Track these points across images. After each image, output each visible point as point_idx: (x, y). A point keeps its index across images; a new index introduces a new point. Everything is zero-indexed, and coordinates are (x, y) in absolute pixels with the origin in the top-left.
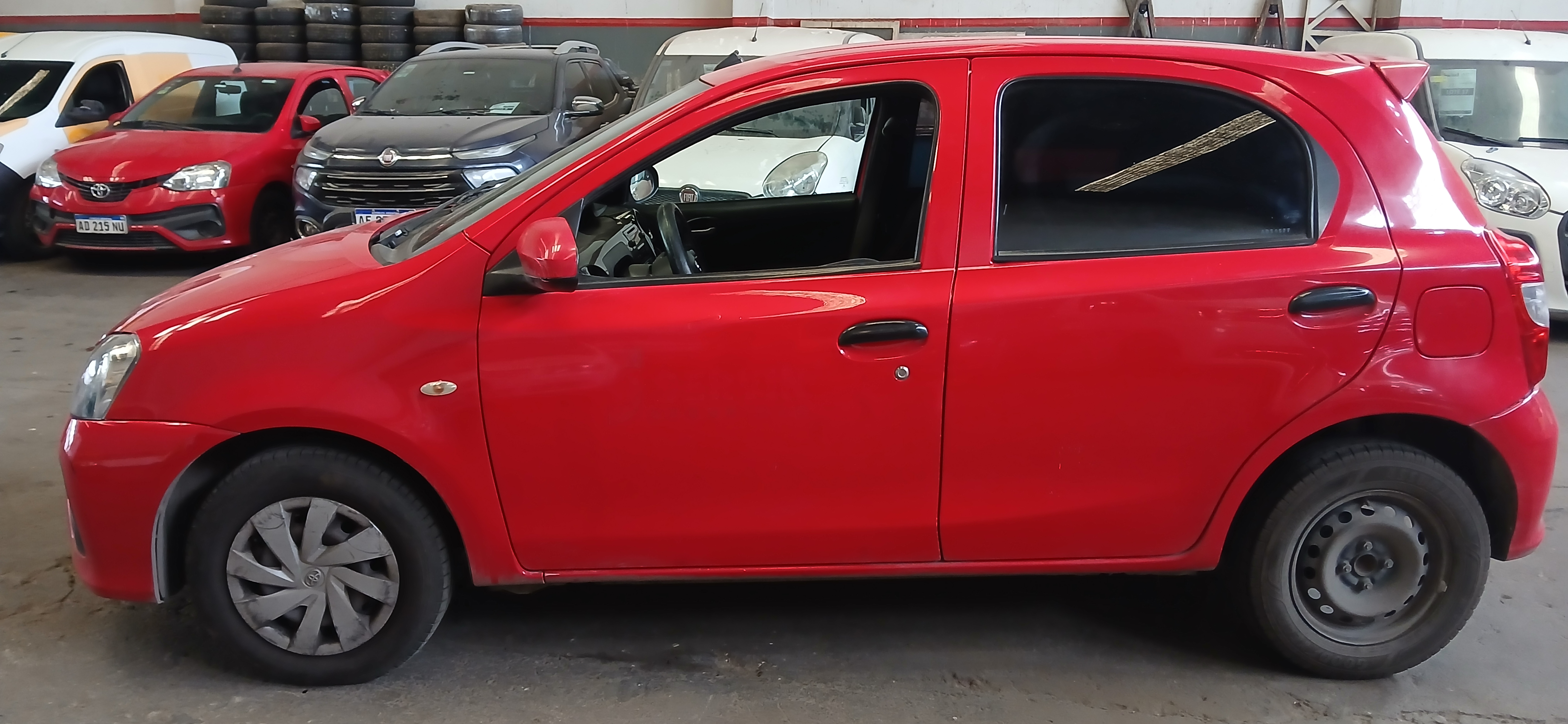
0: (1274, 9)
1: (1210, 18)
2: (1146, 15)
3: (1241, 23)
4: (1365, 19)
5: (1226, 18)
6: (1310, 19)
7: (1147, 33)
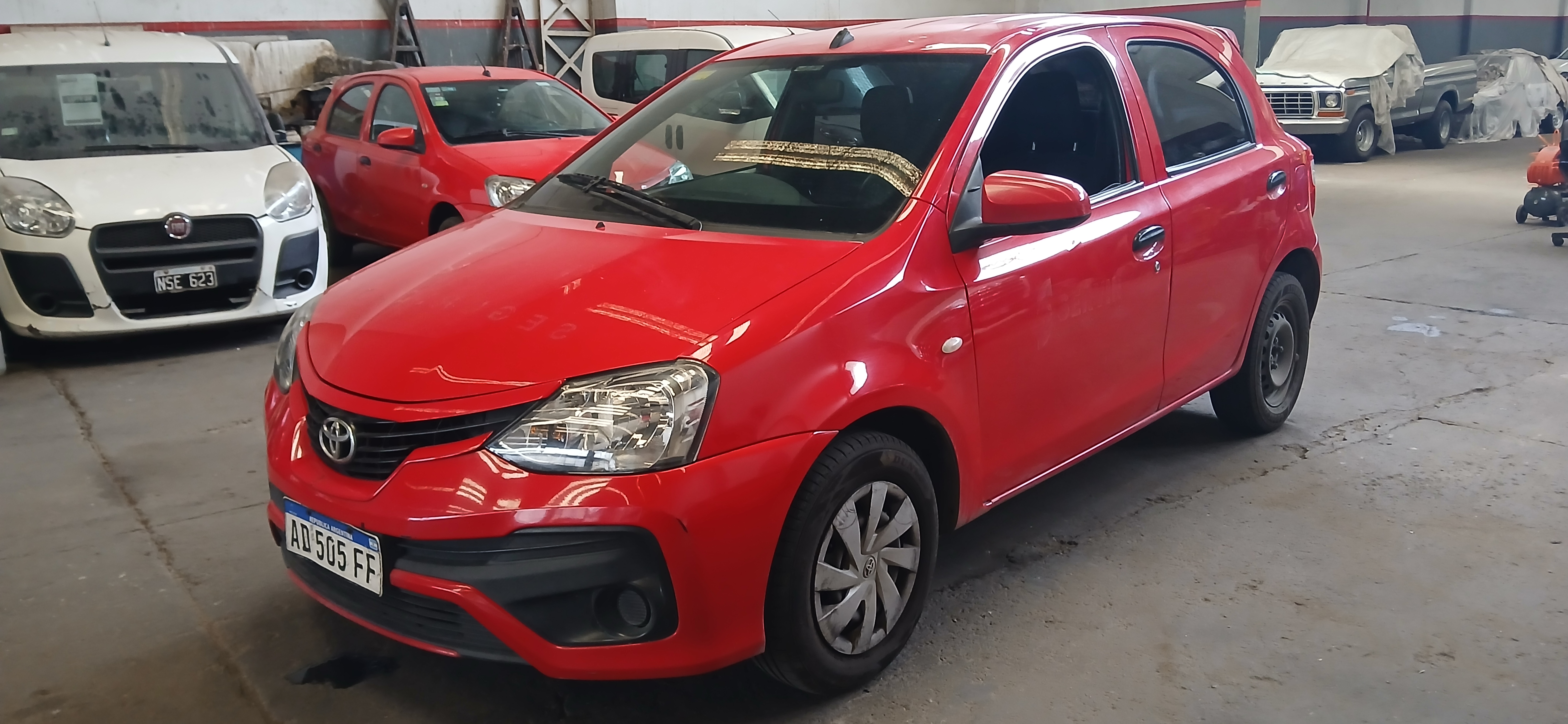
0: (516, 12)
1: (462, 20)
2: (405, 18)
3: (489, 24)
4: (586, 20)
5: (476, 20)
6: (545, 20)
7: (409, 35)
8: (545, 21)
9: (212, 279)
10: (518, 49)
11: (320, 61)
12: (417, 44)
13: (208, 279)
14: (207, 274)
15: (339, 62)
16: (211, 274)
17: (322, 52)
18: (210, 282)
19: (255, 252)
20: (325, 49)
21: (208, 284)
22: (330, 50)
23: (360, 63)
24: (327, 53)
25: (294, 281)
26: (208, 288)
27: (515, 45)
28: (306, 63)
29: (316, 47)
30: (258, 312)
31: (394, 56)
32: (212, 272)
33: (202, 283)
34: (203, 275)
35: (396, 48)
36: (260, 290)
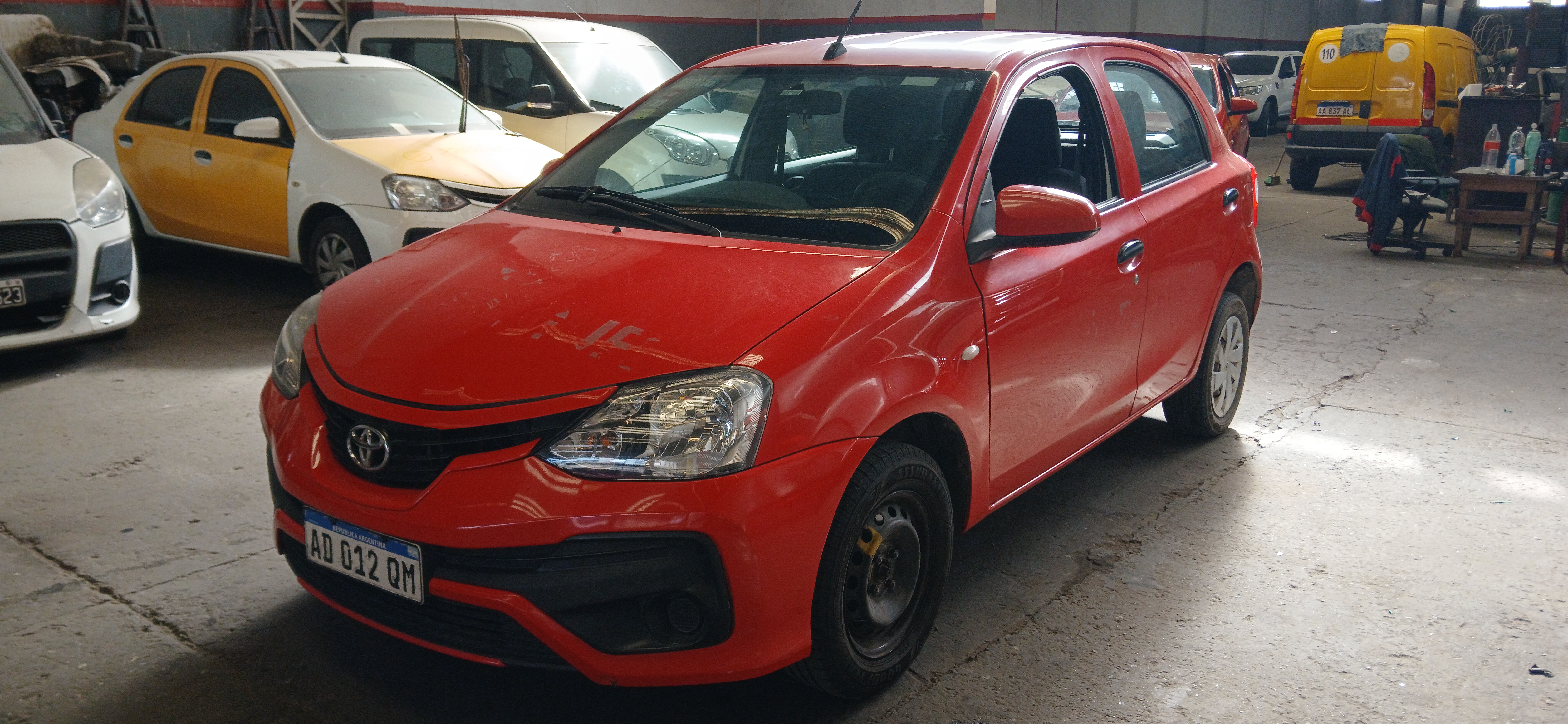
3: (230, 3)
4: (337, 3)
7: (141, 13)
8: (294, 3)
9: (19, 295)
10: (265, 32)
11: (38, 39)
12: (151, 22)
13: (14, 296)
14: (14, 289)
15: (63, 41)
16: (18, 289)
17: (39, 29)
18: (18, 298)
19: (68, 264)
20: (42, 26)
21: (16, 301)
22: (49, 27)
23: (88, 42)
24: (45, 30)
25: (109, 295)
26: (15, 305)
27: (260, 28)
28: (20, 41)
29: (32, 23)
30: (72, 332)
31: (125, 36)
32: (20, 287)
33: (8, 300)
34: (9, 290)
35: (127, 27)
36: (75, 307)
